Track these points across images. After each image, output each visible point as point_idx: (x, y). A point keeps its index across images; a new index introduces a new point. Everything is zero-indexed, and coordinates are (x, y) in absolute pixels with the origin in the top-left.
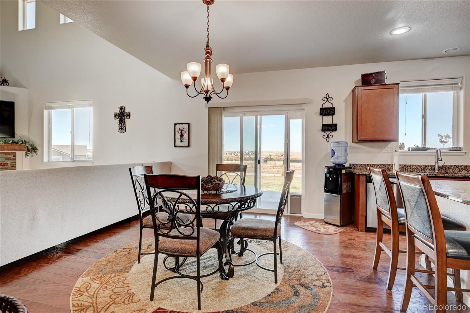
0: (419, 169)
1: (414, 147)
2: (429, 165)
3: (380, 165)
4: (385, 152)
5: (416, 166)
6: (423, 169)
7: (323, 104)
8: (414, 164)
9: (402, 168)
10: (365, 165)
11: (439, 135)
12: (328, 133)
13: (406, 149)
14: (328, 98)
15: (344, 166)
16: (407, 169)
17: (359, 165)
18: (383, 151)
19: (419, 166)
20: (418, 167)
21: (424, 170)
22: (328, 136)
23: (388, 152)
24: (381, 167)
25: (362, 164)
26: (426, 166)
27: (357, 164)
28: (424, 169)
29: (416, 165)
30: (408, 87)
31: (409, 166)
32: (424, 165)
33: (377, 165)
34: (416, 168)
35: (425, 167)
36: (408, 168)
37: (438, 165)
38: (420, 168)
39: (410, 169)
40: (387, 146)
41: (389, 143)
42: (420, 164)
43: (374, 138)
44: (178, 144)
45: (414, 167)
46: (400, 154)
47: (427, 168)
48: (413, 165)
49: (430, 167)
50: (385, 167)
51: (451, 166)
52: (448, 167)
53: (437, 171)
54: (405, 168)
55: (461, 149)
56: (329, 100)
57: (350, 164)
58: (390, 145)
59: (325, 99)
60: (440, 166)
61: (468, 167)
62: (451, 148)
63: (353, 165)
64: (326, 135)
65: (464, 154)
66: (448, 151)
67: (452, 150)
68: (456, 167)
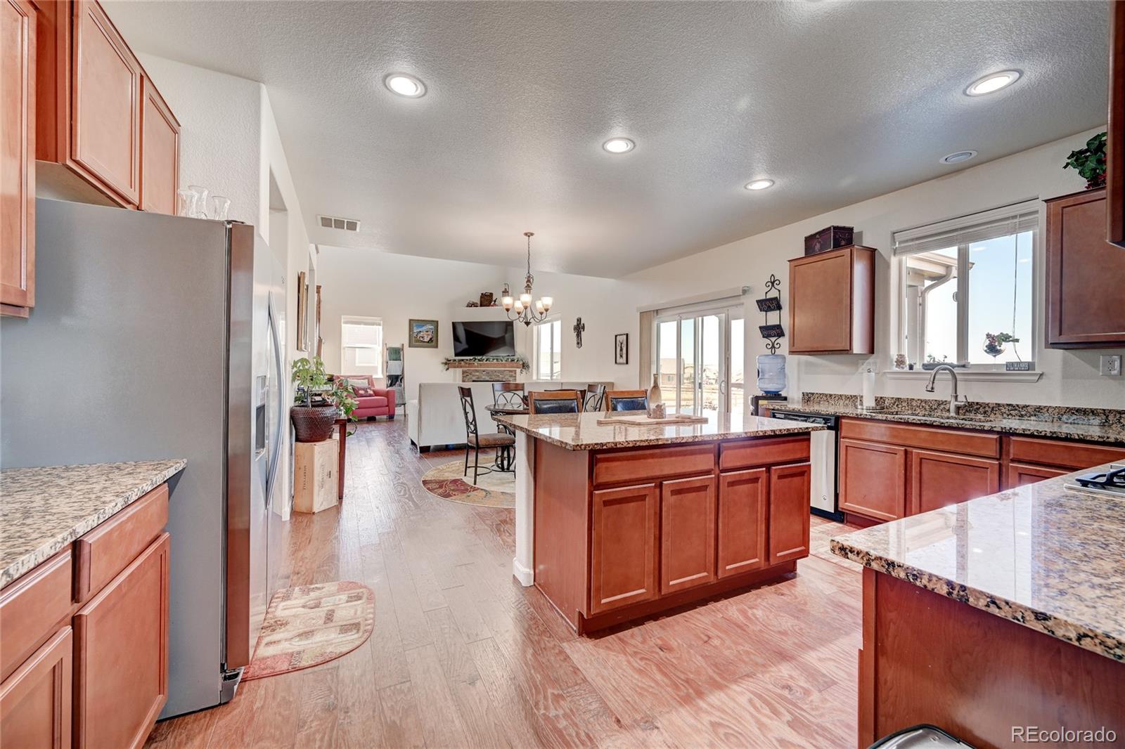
0: (925, 409)
2: (946, 401)
3: (851, 396)
5: (920, 402)
6: (933, 407)
7: (766, 293)
8: (916, 398)
10: (826, 395)
11: (990, 336)
12: (773, 339)
13: (905, 365)
14: (774, 281)
15: (781, 395)
16: (900, 406)
17: (817, 396)
18: (860, 370)
19: (926, 402)
20: (924, 405)
21: (936, 411)
22: (773, 344)
25: (821, 394)
27: (813, 394)
28: (935, 409)
29: (918, 400)
30: (912, 240)
31: (905, 400)
32: (936, 401)
33: (846, 396)
34: (918, 405)
35: (939, 405)
36: (903, 404)
38: (927, 407)
39: (907, 408)
40: (868, 361)
42: (927, 399)
44: (619, 360)
45: (914, 404)
47: (942, 406)
48: (913, 399)
51: (999, 405)
52: (993, 408)
53: (953, 414)
54: (897, 405)
55: (1030, 366)
56: (775, 284)
57: (803, 393)
58: (872, 359)
59: (770, 284)
60: (959, 403)
61: (1045, 410)
62: (1010, 366)
63: (807, 394)
64: (771, 344)
65: (1037, 378)
66: (1004, 370)
67: (1012, 369)
68: (1011, 408)
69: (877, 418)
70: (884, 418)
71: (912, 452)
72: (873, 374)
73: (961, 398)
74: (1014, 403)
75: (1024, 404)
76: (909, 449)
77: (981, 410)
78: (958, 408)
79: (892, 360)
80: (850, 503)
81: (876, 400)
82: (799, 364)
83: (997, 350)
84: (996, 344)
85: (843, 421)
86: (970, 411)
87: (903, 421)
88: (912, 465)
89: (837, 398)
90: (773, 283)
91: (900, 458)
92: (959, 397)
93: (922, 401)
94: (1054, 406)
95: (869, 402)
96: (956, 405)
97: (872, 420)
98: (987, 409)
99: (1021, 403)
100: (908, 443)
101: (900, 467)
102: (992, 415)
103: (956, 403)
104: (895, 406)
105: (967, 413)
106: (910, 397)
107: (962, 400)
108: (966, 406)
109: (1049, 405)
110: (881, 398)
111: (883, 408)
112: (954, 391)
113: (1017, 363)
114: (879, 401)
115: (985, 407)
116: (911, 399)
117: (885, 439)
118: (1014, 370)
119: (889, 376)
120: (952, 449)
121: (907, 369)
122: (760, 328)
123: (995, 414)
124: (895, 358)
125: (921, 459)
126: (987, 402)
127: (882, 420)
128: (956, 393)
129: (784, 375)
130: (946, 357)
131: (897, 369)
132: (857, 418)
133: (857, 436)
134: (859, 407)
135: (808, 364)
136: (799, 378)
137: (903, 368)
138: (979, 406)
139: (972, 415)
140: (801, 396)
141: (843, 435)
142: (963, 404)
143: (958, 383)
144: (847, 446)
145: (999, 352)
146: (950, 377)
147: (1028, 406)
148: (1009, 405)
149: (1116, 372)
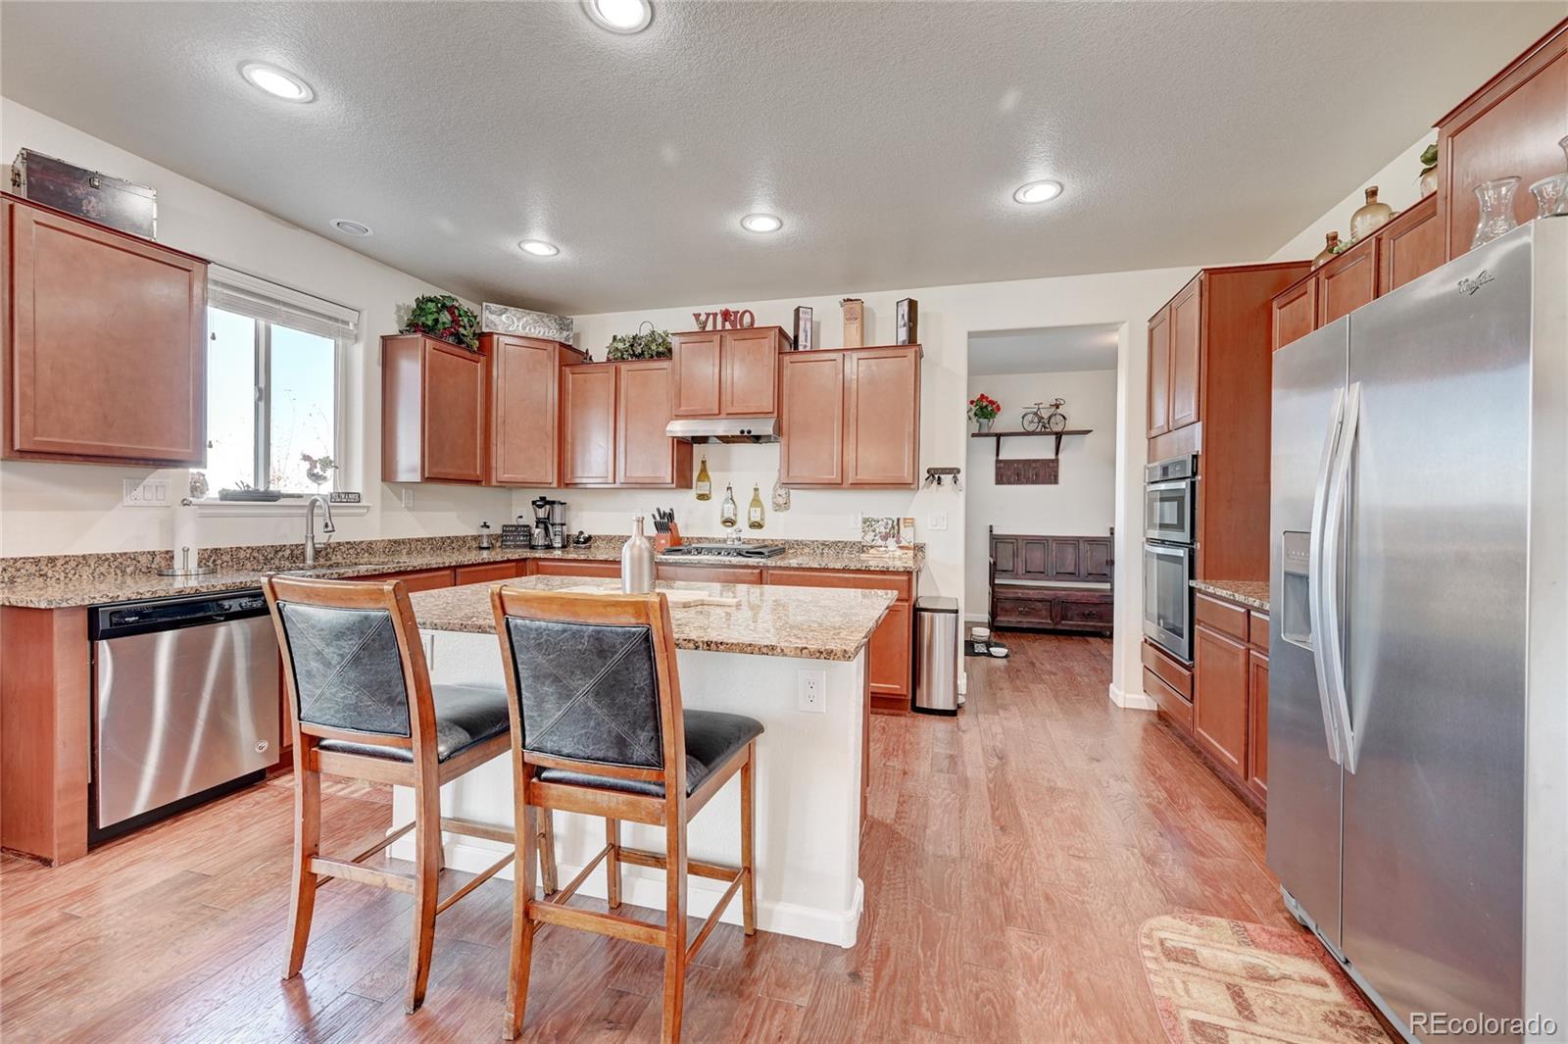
0: (258, 561)
1: (238, 489)
2: (285, 546)
3: (113, 555)
4: (132, 503)
5: (249, 551)
6: (269, 557)
8: (244, 545)
9: (204, 561)
11: (306, 458)
13: (213, 493)
16: (218, 562)
18: (127, 501)
19: (259, 549)
20: (256, 555)
21: (272, 562)
23: (146, 503)
24: (116, 563)
26: (277, 550)
28: (272, 559)
29: (248, 548)
31: (226, 552)
32: (272, 546)
33: (99, 557)
34: (248, 556)
35: (276, 552)
36: (225, 558)
37: (314, 545)
38: (261, 557)
39: (230, 564)
40: (145, 483)
41: (152, 473)
43: (104, 447)
45: (242, 555)
46: (199, 511)
47: (280, 554)
48: (240, 548)
49: (288, 552)
50: (135, 562)
53: (311, 561)
54: (214, 561)
55: (358, 497)
60: (319, 546)
62: (333, 497)
67: (339, 500)
68: (349, 546)
74: (352, 541)
93: (253, 549)
96: (315, 549)
98: (329, 550)
99: (358, 540)
106: (234, 546)
116: (237, 548)
118: (341, 502)
128: (312, 532)
142: (323, 546)
145: (321, 479)
147: (362, 542)
148: (348, 543)
149: (411, 505)
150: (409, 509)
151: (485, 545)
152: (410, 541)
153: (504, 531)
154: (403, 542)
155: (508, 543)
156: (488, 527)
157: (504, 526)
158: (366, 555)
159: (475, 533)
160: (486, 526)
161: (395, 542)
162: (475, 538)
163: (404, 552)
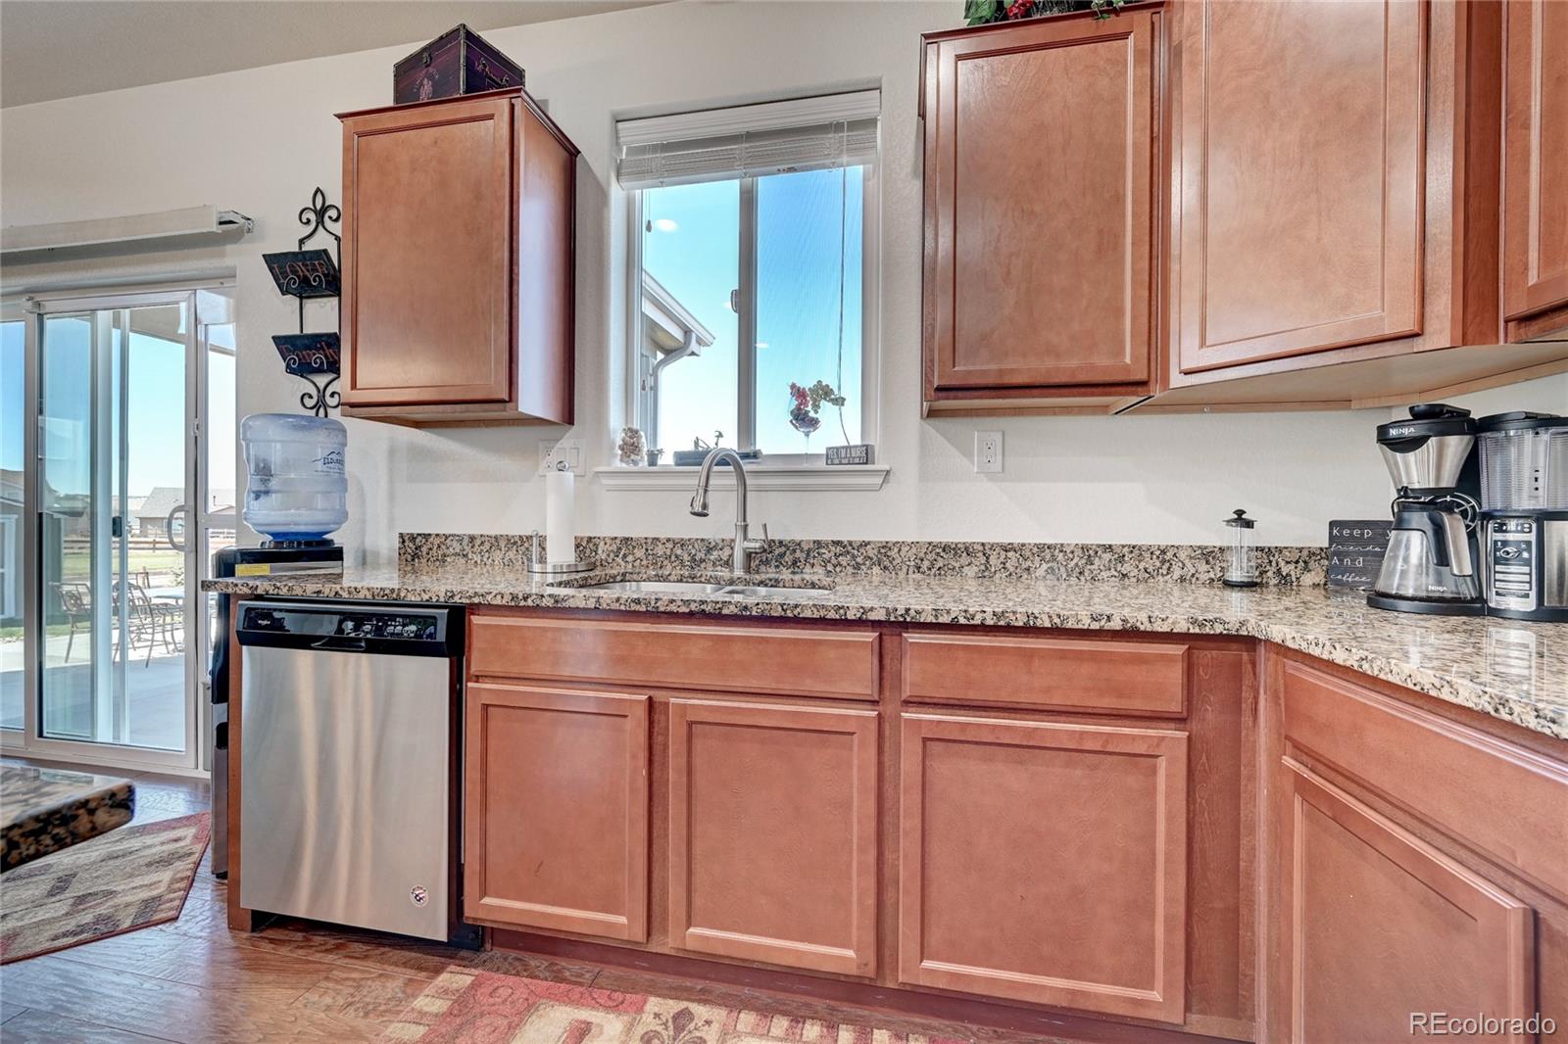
0: (683, 562)
5: (670, 545)
7: (300, 240)
8: (663, 536)
10: (461, 540)
12: (322, 380)
14: (324, 210)
15: (324, 543)
16: (630, 558)
17: (437, 541)
18: (541, 469)
19: (682, 543)
20: (679, 552)
22: (320, 395)
25: (447, 536)
27: (427, 536)
29: (668, 540)
31: (640, 542)
32: (702, 540)
34: (668, 552)
35: (709, 550)
36: (637, 553)
39: (644, 562)
40: (559, 445)
45: (660, 550)
48: (657, 539)
51: (818, 544)
52: (809, 551)
53: (739, 572)
54: (625, 556)
55: (867, 454)
56: (326, 219)
57: (401, 535)
58: (569, 439)
59: (312, 216)
60: (752, 545)
61: (896, 550)
62: (834, 455)
63: (413, 538)
64: (314, 393)
65: (879, 480)
66: (821, 465)
67: (837, 461)
68: (839, 549)
69: (571, 603)
70: (591, 604)
71: (667, 704)
72: (569, 475)
73: (756, 533)
74: (845, 539)
75: (862, 539)
76: (659, 696)
77: (788, 558)
78: (749, 556)
79: (614, 443)
80: (498, 896)
81: (577, 546)
82: (392, 452)
83: (813, 419)
84: (809, 408)
85: (476, 620)
86: (767, 562)
87: (643, 608)
88: (666, 747)
89: (487, 546)
90: (321, 214)
91: (634, 728)
92: (749, 528)
94: (910, 540)
95: (561, 554)
96: (744, 550)
97: (558, 610)
98: (798, 554)
99: (857, 537)
100: (654, 678)
101: (634, 757)
102: (808, 569)
103: (747, 544)
104: (619, 560)
105: (763, 568)
106: (650, 535)
107: (756, 538)
108: (765, 551)
109: (901, 540)
110: (590, 539)
111: (592, 567)
112: (741, 518)
113: (846, 448)
114: (585, 546)
115: (794, 551)
116: (654, 539)
117: (594, 672)
118: (841, 464)
119: (605, 481)
120: (768, 684)
121: (644, 464)
122: (278, 340)
123: (813, 565)
124: (618, 437)
125: (690, 724)
126: (798, 538)
127: (585, 610)
128: (745, 520)
129: (342, 483)
130: (720, 435)
131: (624, 465)
132: (517, 607)
133: (515, 671)
134: (537, 567)
135: (417, 453)
136: (392, 497)
137: (635, 463)
138: (783, 549)
139: (770, 573)
140: (396, 544)
141: (474, 669)
142: (758, 545)
143: (749, 494)
144: (486, 707)
145: (813, 423)
146: (733, 481)
147: (867, 544)
148: (837, 543)
149: (997, 466)
150: (991, 477)
151: (1235, 576)
152: (986, 549)
153: (1332, 539)
154: (969, 550)
155: (1349, 578)
156: (1249, 524)
157: (1332, 524)
158: (876, 570)
159: (1212, 541)
160: (1241, 520)
161: (946, 548)
162: (1208, 555)
163: (970, 571)
